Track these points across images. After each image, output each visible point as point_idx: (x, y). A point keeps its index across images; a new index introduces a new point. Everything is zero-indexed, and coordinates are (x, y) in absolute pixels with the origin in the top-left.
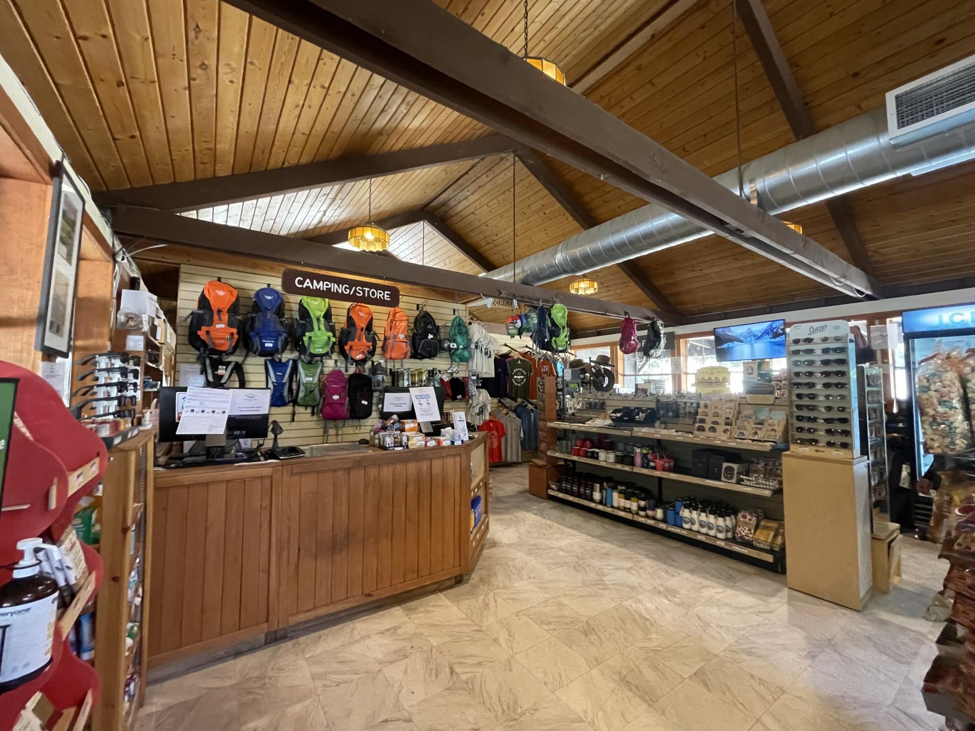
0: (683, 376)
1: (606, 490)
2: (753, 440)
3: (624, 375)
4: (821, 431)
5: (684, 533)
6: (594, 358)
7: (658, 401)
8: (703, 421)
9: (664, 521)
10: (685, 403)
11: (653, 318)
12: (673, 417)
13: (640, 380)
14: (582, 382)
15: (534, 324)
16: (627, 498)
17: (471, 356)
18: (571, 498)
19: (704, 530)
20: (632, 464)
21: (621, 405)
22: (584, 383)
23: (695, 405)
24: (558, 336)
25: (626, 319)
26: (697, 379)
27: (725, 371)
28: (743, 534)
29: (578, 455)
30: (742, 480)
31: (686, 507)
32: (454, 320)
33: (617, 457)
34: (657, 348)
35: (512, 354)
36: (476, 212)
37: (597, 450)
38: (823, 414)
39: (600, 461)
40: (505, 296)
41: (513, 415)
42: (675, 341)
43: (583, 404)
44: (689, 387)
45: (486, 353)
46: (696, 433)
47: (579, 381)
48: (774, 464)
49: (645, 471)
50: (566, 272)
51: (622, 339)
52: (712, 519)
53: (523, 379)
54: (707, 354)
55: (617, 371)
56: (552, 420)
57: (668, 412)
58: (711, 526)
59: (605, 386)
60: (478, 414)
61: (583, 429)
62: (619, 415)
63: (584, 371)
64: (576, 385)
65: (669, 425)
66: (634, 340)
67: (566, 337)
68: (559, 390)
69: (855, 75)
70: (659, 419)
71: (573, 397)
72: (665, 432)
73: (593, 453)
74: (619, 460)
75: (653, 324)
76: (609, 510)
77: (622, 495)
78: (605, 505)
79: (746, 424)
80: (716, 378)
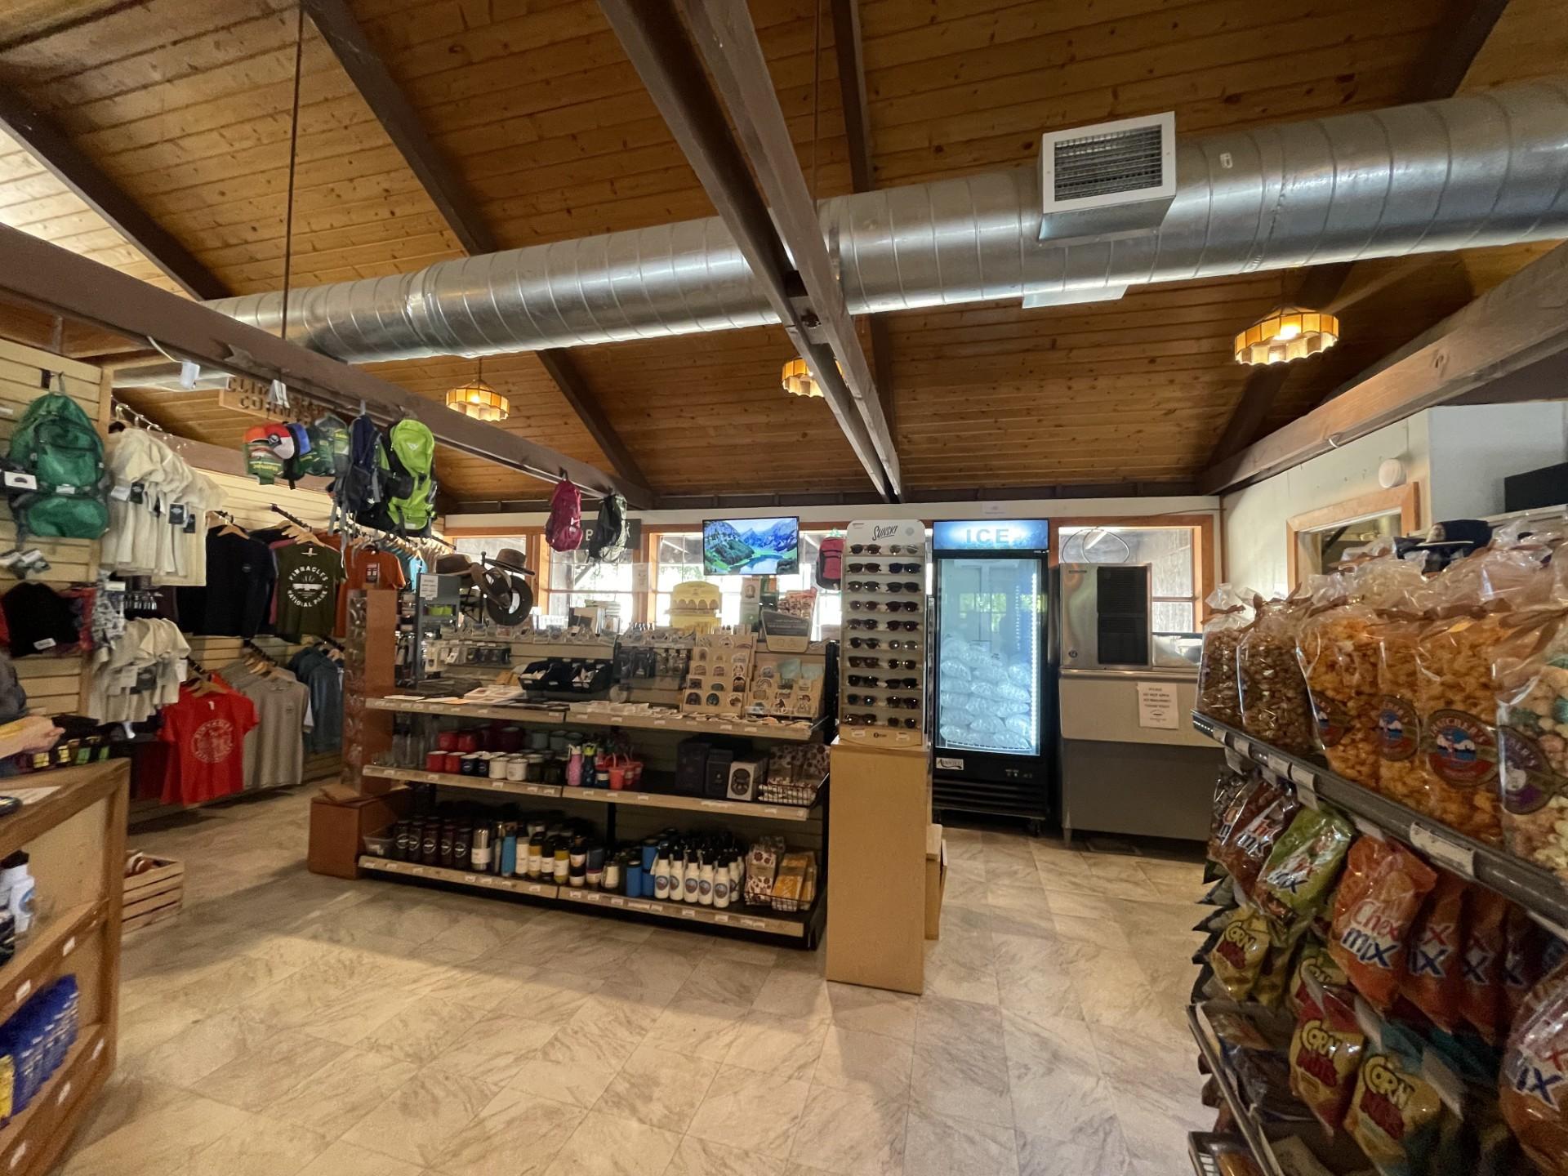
0: (651, 596)
1: (503, 840)
2: (780, 718)
3: (549, 591)
4: (881, 700)
5: (657, 909)
6: (493, 555)
7: (618, 647)
8: (697, 684)
9: (620, 890)
10: (667, 650)
11: (610, 490)
12: (645, 677)
13: (578, 602)
14: (462, 603)
15: (337, 458)
16: (548, 853)
17: (111, 522)
18: (418, 870)
19: (692, 897)
20: (562, 781)
21: (543, 653)
22: (467, 605)
23: (683, 654)
24: (405, 496)
25: (561, 482)
26: (673, 602)
27: (714, 589)
28: (757, 891)
29: (442, 770)
30: (761, 793)
31: (662, 857)
32: (40, 402)
33: (530, 766)
34: (613, 544)
35: (290, 532)
36: (185, 143)
37: (486, 755)
38: (884, 672)
39: (492, 781)
40: (243, 365)
41: (288, 676)
42: (642, 536)
43: (461, 653)
44: (661, 616)
45: (175, 519)
46: (686, 707)
47: (457, 601)
48: (805, 756)
49: (589, 794)
50: (433, 342)
51: (552, 522)
52: (707, 873)
53: (318, 592)
54: (689, 562)
55: (537, 584)
56: (380, 693)
57: (636, 668)
58: (706, 886)
59: (511, 611)
60: (134, 691)
61: (456, 711)
62: (539, 676)
63: (468, 580)
64: (449, 611)
65: (635, 694)
66: (575, 525)
67: (427, 499)
68: (404, 621)
69: (939, 149)
70: (618, 681)
71: (439, 637)
72: (630, 710)
73: (477, 761)
74: (536, 774)
75: (609, 501)
76: (506, 884)
77: (537, 848)
78: (499, 874)
79: (765, 686)
80: (702, 602)
